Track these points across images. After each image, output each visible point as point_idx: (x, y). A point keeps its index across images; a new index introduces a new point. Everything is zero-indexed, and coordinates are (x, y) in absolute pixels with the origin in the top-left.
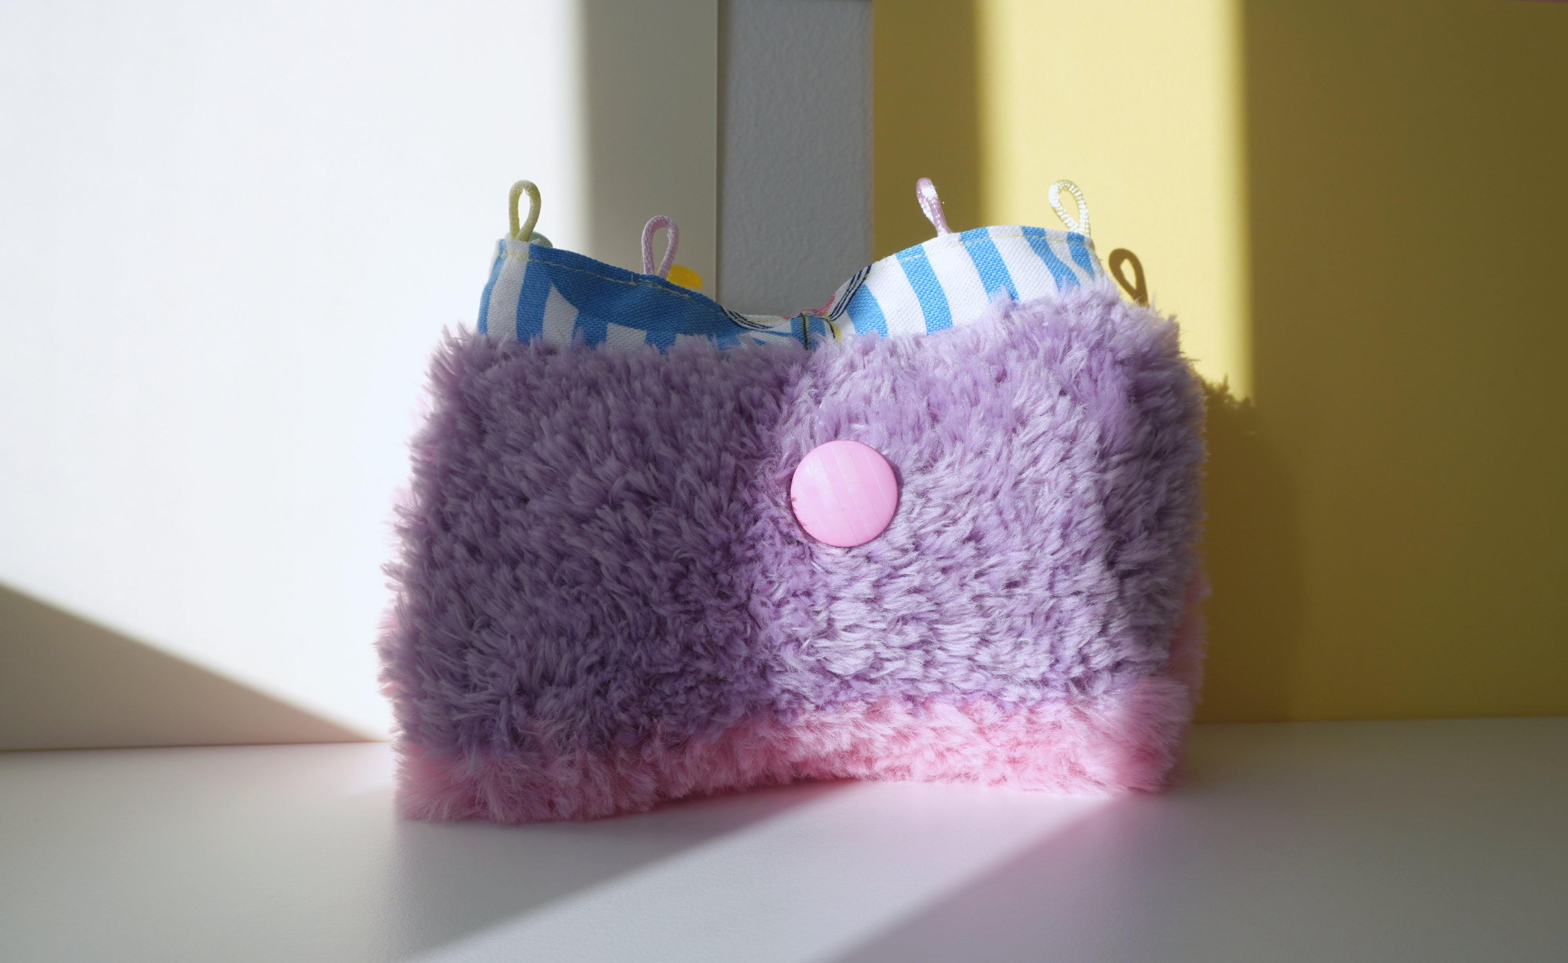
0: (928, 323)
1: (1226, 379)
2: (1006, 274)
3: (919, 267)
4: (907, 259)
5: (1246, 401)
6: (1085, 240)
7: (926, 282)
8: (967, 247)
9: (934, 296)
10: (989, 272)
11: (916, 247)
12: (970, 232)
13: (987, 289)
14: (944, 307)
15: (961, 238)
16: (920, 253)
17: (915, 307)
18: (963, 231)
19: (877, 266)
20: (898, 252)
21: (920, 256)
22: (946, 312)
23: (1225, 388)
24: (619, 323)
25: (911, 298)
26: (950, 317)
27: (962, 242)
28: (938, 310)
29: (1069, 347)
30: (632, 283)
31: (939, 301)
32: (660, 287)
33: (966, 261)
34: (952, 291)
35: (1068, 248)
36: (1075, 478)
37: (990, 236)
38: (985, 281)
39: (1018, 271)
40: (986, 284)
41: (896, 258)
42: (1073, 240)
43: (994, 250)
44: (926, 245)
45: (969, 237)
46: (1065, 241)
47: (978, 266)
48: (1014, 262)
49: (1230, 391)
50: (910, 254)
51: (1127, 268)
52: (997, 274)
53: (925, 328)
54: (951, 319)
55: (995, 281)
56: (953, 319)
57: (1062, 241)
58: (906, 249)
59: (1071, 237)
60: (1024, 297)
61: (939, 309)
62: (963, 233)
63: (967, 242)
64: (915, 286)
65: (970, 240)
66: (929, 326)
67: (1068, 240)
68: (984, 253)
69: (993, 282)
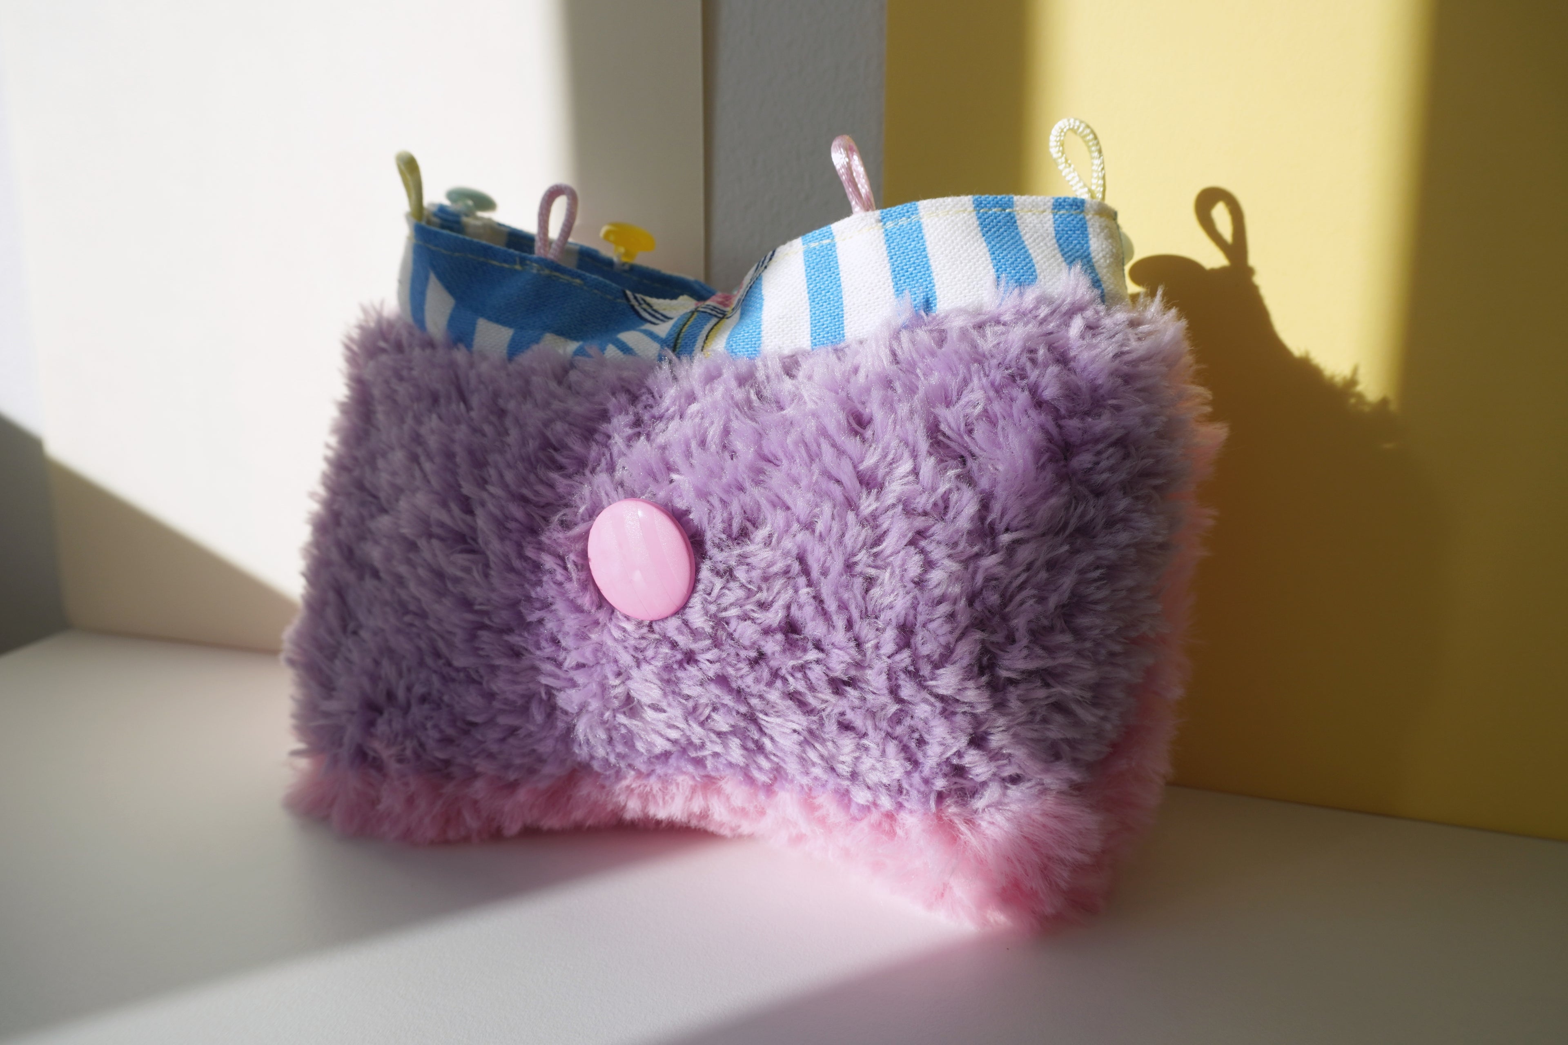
0: (814, 335)
1: (1355, 371)
2: (928, 270)
3: (823, 257)
4: (813, 245)
5: (1384, 402)
6: (1087, 205)
7: (826, 277)
8: (886, 230)
9: (829, 298)
10: (905, 267)
11: (824, 229)
12: (894, 209)
13: (897, 291)
14: (838, 314)
15: (880, 218)
16: (828, 238)
17: (803, 312)
18: (885, 207)
19: (782, 250)
20: (804, 234)
21: (828, 241)
22: (839, 321)
23: (1352, 382)
24: (490, 318)
25: (801, 300)
26: (843, 327)
27: (882, 224)
28: (829, 318)
29: (966, 382)
30: (518, 267)
31: (834, 306)
32: (547, 272)
33: (878, 252)
34: (852, 292)
35: (1052, 221)
36: (929, 564)
37: (921, 214)
38: (897, 279)
39: (944, 266)
40: (897, 284)
41: (801, 244)
42: (1064, 207)
43: (920, 235)
44: (838, 227)
45: (891, 216)
46: (1049, 211)
47: (892, 258)
48: (942, 253)
49: (1360, 388)
50: (817, 239)
51: (1221, 215)
52: (915, 269)
53: (809, 342)
54: (843, 330)
55: (911, 279)
56: (845, 331)
57: (1044, 211)
58: (814, 232)
59: (1060, 204)
60: (943, 304)
61: (830, 316)
62: (885, 211)
63: (888, 223)
64: (811, 284)
65: (893, 220)
66: (815, 339)
67: (1054, 209)
68: (905, 240)
69: (907, 280)
